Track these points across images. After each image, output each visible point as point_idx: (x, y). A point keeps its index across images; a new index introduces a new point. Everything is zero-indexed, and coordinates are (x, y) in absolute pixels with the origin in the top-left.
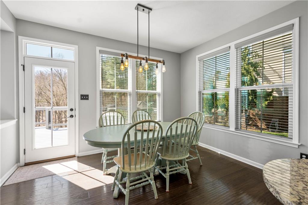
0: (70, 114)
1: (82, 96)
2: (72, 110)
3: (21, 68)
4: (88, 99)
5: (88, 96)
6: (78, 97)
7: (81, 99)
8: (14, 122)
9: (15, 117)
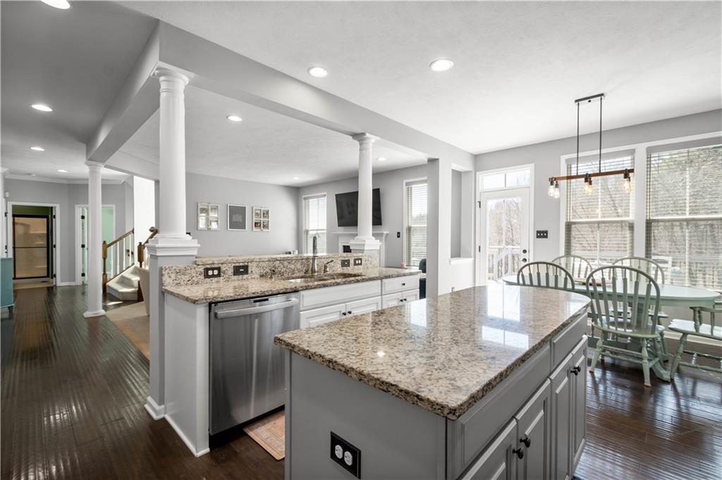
0: (524, 257)
1: (538, 232)
2: (525, 251)
3: (478, 204)
4: (546, 237)
5: (546, 232)
6: (533, 234)
7: (538, 237)
8: (471, 260)
9: (472, 255)
